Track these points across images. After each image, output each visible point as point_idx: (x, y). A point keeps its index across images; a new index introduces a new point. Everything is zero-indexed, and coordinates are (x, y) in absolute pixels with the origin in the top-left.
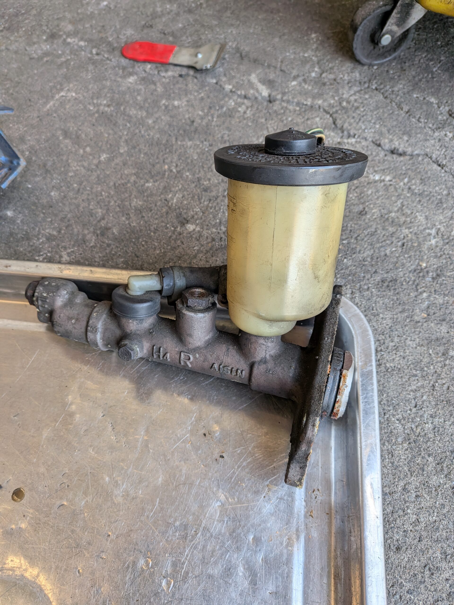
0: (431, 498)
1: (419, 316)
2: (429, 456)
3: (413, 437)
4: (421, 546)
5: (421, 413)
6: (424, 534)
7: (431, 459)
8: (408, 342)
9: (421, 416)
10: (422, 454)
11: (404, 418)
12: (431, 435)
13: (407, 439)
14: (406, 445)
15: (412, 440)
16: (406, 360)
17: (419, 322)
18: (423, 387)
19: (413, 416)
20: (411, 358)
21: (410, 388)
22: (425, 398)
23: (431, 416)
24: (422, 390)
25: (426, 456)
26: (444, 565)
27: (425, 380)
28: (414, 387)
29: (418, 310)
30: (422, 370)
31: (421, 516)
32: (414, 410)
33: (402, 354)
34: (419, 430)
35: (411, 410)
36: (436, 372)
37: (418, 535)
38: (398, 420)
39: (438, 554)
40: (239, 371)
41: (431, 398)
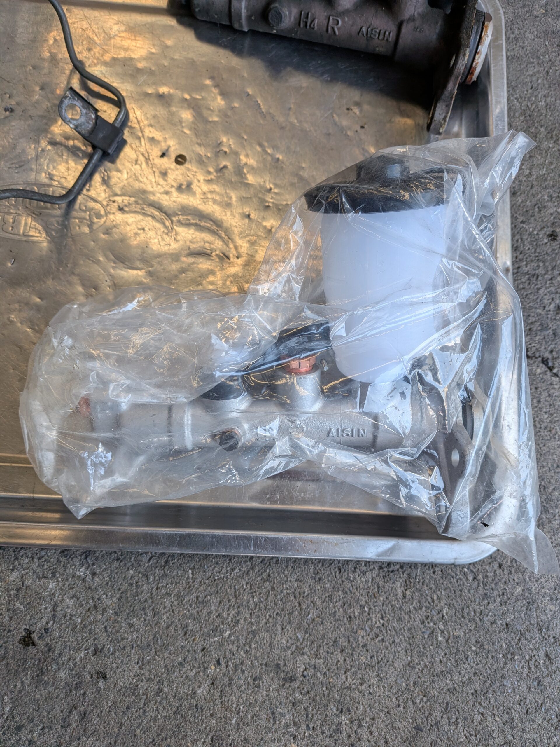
0: (542, 157)
1: (539, 11)
2: (541, 126)
3: (528, 112)
4: (533, 191)
5: (536, 93)
6: (535, 183)
7: (542, 129)
8: (527, 34)
9: (536, 96)
10: (536, 125)
11: (521, 97)
12: (544, 111)
13: (523, 113)
14: (522, 118)
15: (527, 115)
16: (525, 49)
17: (538, 17)
18: (538, 72)
19: (529, 95)
20: (529, 48)
21: (527, 74)
22: (539, 81)
23: (545, 96)
24: (537, 75)
25: (539, 127)
26: (550, 204)
27: (541, 67)
28: (531, 73)
29: (537, 6)
30: (539, 58)
31: (533, 170)
32: (530, 91)
33: (521, 44)
34: (533, 107)
35: (527, 91)
36: (550, 60)
37: (530, 184)
38: (516, 99)
39: (546, 197)
40: (387, 33)
41: (545, 82)
